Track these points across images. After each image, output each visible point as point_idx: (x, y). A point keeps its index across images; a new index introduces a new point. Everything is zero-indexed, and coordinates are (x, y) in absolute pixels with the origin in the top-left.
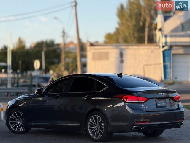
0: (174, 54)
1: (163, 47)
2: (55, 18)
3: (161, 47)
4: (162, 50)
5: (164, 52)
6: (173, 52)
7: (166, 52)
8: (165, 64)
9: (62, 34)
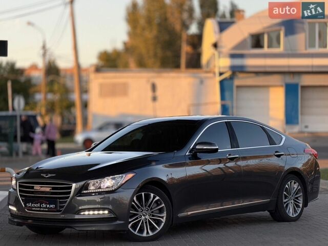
0: (238, 87)
1: (221, 74)
2: (29, 24)
3: (217, 74)
4: (218, 79)
5: (221, 82)
6: (237, 82)
7: (226, 83)
8: (224, 102)
9: (41, 52)
